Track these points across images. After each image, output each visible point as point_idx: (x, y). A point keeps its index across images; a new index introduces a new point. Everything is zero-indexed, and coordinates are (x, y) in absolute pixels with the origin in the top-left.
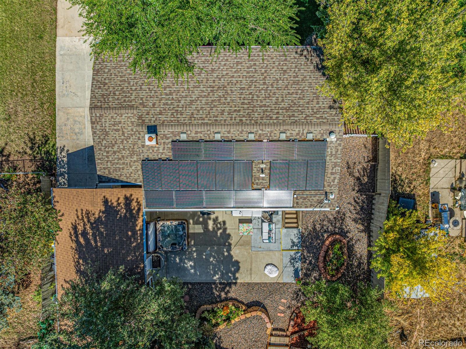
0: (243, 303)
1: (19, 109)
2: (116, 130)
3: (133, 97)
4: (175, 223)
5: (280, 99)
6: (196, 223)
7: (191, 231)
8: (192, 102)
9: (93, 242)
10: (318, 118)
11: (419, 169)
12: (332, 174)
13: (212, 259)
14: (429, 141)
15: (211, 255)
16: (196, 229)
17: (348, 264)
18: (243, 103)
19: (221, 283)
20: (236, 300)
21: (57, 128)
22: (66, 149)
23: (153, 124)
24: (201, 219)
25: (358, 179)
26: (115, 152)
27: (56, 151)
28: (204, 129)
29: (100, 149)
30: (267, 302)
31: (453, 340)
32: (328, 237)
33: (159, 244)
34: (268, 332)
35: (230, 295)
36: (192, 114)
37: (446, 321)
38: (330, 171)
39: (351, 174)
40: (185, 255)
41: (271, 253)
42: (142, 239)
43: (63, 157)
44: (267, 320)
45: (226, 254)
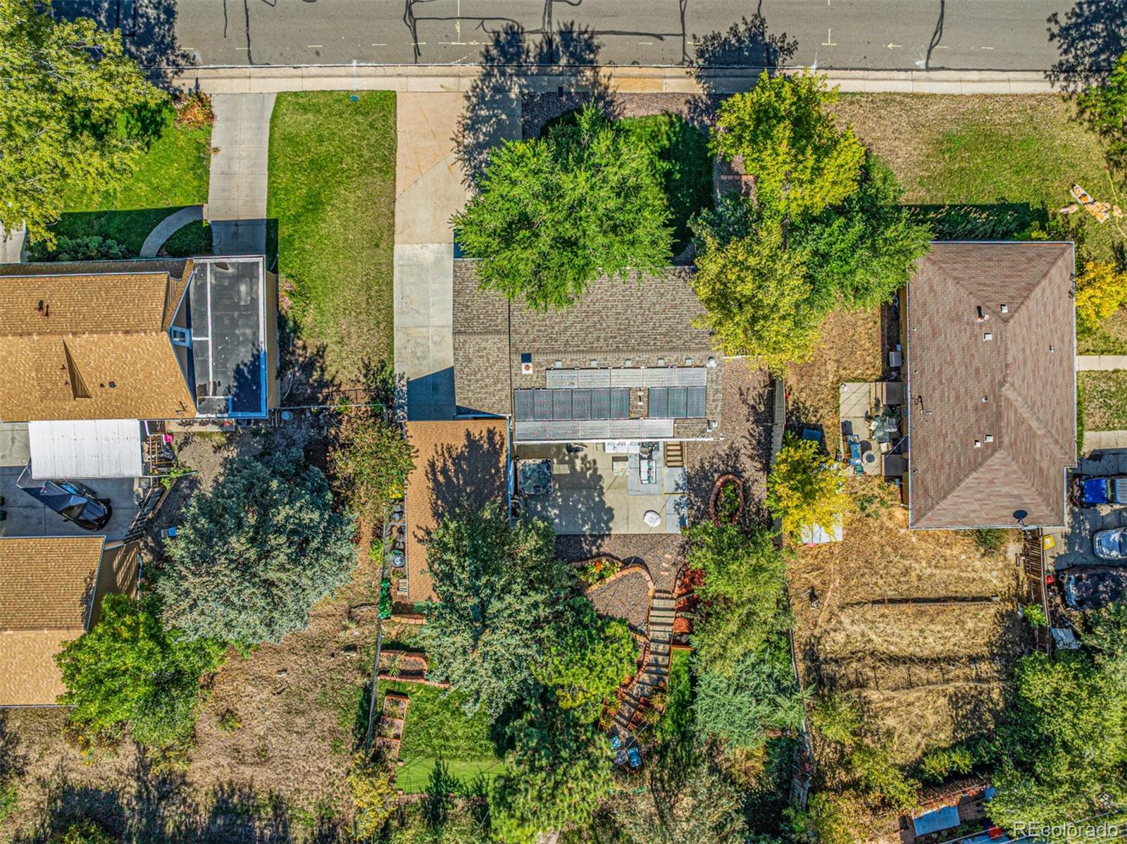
0: (619, 559)
1: (353, 330)
2: (480, 357)
3: (499, 321)
4: (539, 461)
5: (658, 324)
6: (561, 462)
7: (555, 472)
8: (566, 328)
9: (455, 480)
10: (697, 344)
11: (826, 394)
12: (714, 401)
13: (580, 506)
14: (838, 361)
15: (579, 501)
16: (560, 469)
17: (743, 510)
18: (619, 329)
19: (591, 535)
20: (610, 555)
21: (395, 351)
22: (406, 376)
23: (527, 352)
24: (567, 458)
25: (753, 407)
26: (477, 381)
27: (394, 378)
28: (580, 356)
29: (461, 378)
30: (647, 558)
31: (874, 602)
32: (719, 477)
33: (520, 487)
34: (650, 594)
35: (602, 550)
36: (567, 341)
37: (867, 579)
38: (711, 398)
39: (745, 402)
40: (548, 501)
41: (652, 498)
42: (506, 477)
43: (402, 386)
44: (648, 578)
45: (597, 499)
